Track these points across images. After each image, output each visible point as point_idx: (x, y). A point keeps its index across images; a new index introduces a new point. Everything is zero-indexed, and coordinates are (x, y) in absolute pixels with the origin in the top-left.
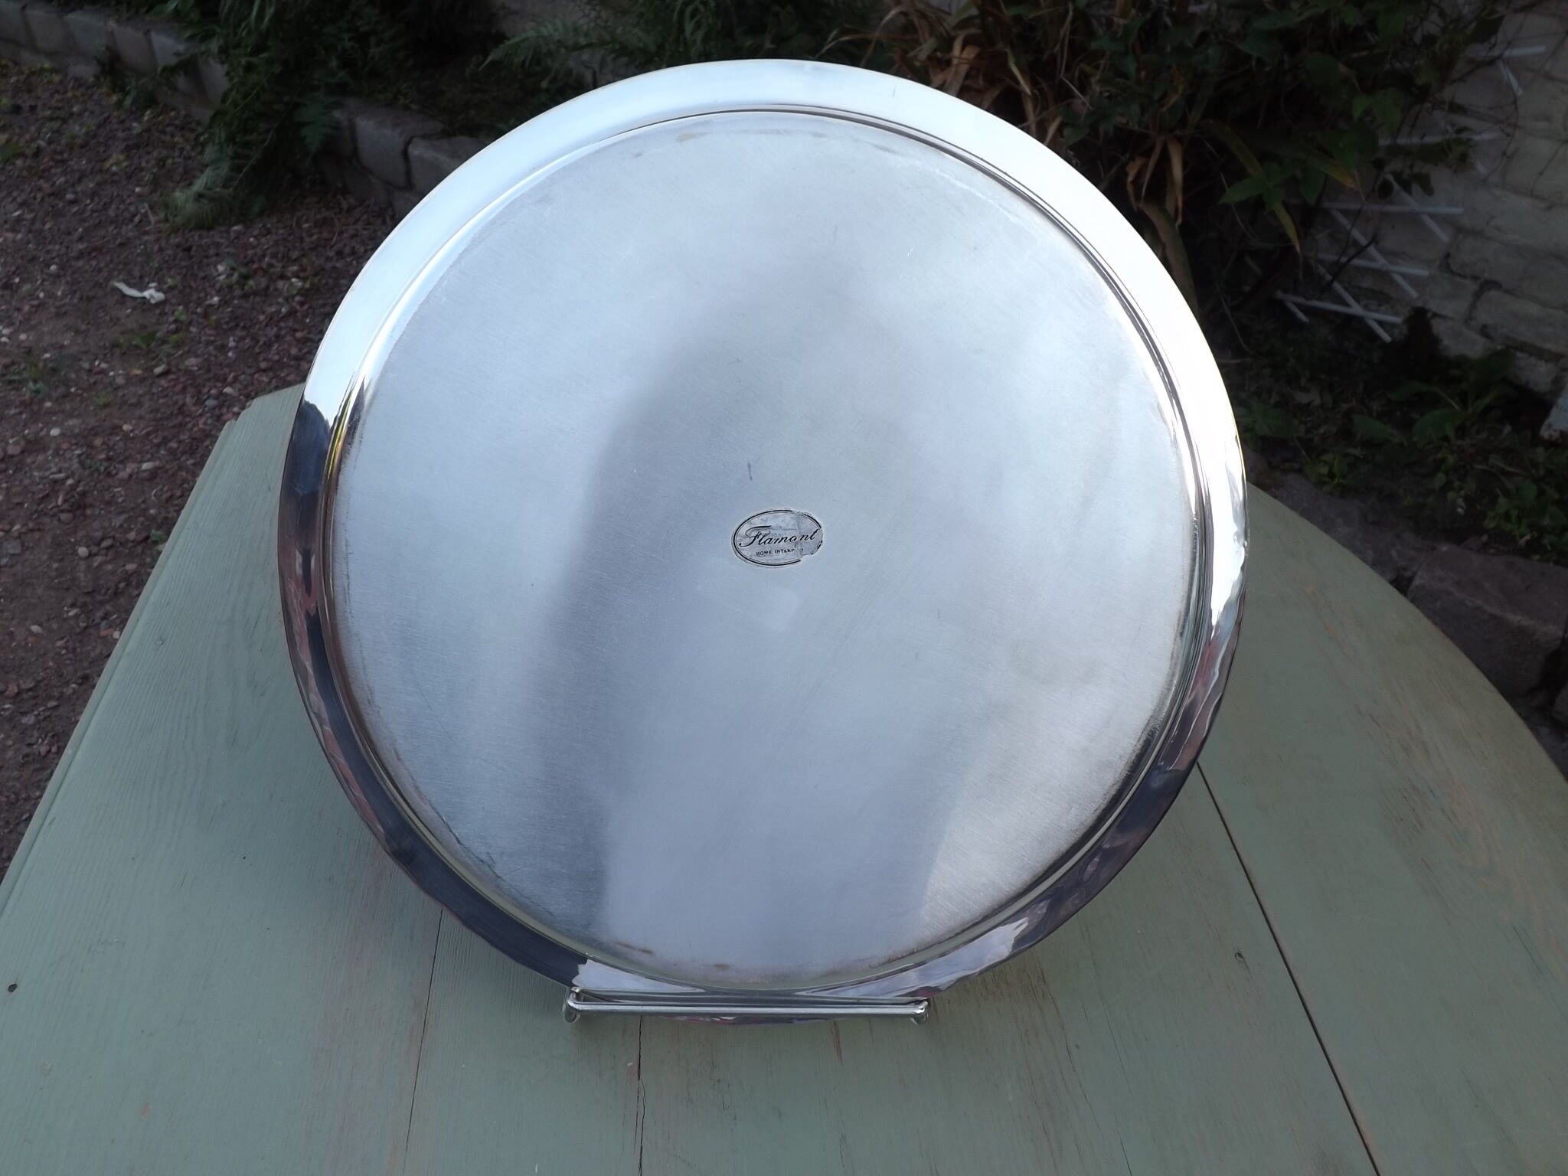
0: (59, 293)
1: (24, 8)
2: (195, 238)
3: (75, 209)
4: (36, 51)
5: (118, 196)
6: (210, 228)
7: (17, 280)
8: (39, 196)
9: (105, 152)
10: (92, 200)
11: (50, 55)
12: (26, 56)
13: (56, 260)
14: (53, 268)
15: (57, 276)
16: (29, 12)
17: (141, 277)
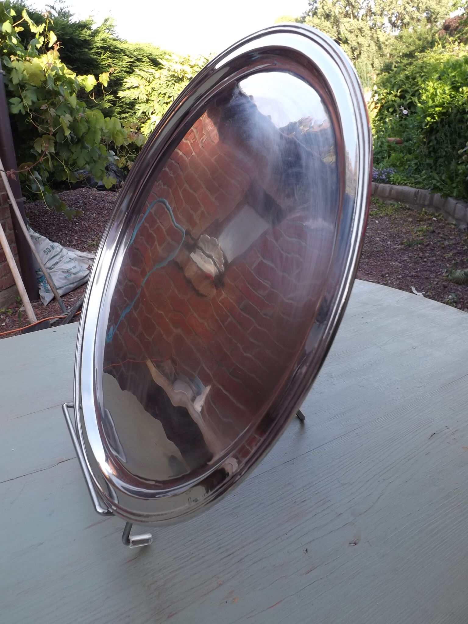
0: (395, 283)
1: (457, 203)
2: (452, 285)
3: (423, 264)
4: (453, 217)
5: (440, 265)
6: (460, 285)
7: (387, 275)
8: (416, 256)
9: (449, 252)
10: (431, 263)
11: (457, 220)
12: (450, 218)
13: (403, 275)
14: (400, 276)
15: (399, 279)
16: (458, 205)
17: (422, 289)
